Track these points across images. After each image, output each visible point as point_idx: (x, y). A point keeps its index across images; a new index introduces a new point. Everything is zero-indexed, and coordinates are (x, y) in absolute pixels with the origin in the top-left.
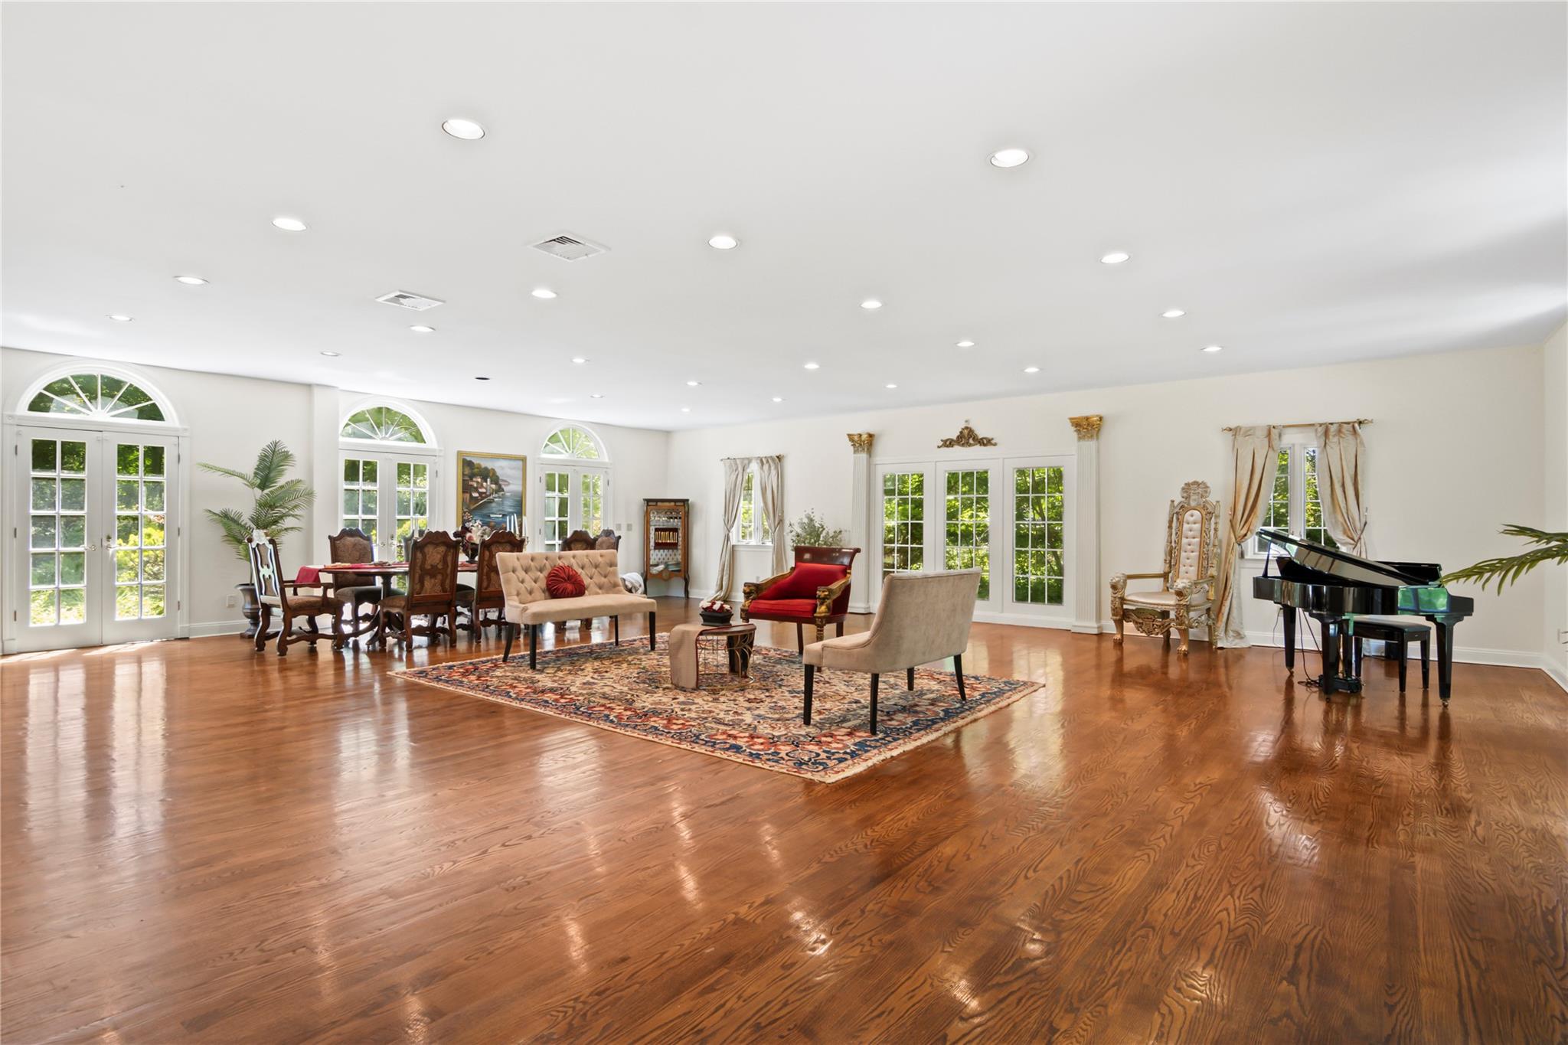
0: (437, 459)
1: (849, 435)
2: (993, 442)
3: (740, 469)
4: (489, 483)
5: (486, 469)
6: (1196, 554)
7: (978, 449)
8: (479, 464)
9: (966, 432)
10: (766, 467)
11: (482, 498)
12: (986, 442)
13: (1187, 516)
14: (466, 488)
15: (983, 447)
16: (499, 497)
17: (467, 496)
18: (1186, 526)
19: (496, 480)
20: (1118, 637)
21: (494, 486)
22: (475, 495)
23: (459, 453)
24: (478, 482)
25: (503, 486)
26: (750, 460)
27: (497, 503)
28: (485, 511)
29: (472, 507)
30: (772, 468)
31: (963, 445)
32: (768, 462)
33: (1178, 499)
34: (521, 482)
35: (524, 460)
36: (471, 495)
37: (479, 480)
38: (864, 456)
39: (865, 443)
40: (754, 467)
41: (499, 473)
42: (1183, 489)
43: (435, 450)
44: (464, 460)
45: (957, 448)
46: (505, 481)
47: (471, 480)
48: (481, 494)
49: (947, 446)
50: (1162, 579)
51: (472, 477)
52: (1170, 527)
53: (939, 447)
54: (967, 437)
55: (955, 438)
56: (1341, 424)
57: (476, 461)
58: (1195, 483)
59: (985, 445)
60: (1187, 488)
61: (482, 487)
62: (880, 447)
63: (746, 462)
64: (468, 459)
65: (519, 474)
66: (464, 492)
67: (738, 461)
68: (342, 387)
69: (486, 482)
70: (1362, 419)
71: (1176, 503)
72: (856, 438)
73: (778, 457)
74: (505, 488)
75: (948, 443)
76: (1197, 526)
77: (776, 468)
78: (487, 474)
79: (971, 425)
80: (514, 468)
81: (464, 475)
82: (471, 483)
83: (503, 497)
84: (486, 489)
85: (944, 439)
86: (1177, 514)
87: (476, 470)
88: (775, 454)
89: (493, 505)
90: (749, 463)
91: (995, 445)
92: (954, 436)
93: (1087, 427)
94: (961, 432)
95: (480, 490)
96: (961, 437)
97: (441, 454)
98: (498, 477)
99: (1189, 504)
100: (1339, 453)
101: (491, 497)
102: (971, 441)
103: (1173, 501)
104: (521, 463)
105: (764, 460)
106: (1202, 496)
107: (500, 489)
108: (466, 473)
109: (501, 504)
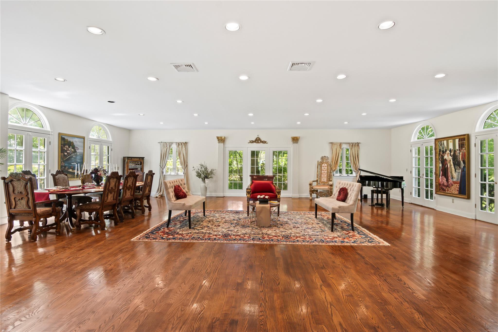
0: (50, 136)
1: (217, 137)
2: (266, 142)
3: (168, 146)
4: (71, 148)
5: (70, 141)
6: (326, 175)
7: (261, 144)
8: (67, 140)
9: (258, 139)
10: (180, 146)
11: (69, 155)
12: (264, 142)
13: (323, 165)
14: (62, 150)
15: (263, 144)
16: (75, 155)
17: (63, 154)
18: (323, 168)
19: (74, 147)
20: (311, 198)
21: (73, 150)
22: (66, 154)
23: (59, 134)
24: (67, 148)
25: (76, 150)
26: (172, 143)
27: (74, 158)
28: (69, 162)
29: (65, 159)
30: (183, 147)
31: (257, 143)
32: (182, 144)
33: (320, 160)
34: (83, 148)
35: (84, 138)
36: (64, 154)
37: (67, 147)
38: (222, 144)
39: (221, 140)
40: (174, 147)
41: (75, 144)
42: (321, 158)
43: (49, 132)
44: (62, 137)
45: (254, 143)
46: (77, 148)
47: (64, 147)
48: (68, 153)
49: (252, 143)
50: (316, 182)
51: (64, 145)
52: (318, 168)
53: (248, 143)
54: (258, 140)
55: (254, 141)
56: (356, 143)
57: (66, 138)
58: (325, 156)
59: (264, 143)
60: (322, 158)
61: (68, 150)
62: (227, 142)
63: (171, 144)
64: (63, 137)
65: (82, 144)
66: (61, 152)
67: (168, 143)
68: (10, 95)
69: (70, 148)
70: (359, 142)
71: (319, 162)
72: (220, 138)
73: (186, 143)
74: (77, 151)
75: (252, 142)
76: (326, 168)
77: (185, 147)
78: (71, 144)
79: (260, 137)
80: (80, 142)
81: (61, 144)
82: (64, 148)
83: (76, 155)
84: (70, 151)
85: (250, 140)
86: (320, 164)
87: (66, 142)
88: (184, 142)
89: (73, 158)
90: (172, 144)
91: (267, 143)
92: (254, 140)
93: (295, 140)
94: (256, 139)
95: (68, 152)
96: (256, 140)
97: (52, 133)
98: (74, 146)
99: (323, 162)
100: (355, 149)
101: (72, 155)
102: (259, 142)
103: (318, 161)
104: (82, 140)
105: (180, 144)
106: (327, 160)
107: (75, 151)
108: (62, 143)
109: (75, 158)
